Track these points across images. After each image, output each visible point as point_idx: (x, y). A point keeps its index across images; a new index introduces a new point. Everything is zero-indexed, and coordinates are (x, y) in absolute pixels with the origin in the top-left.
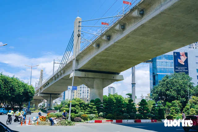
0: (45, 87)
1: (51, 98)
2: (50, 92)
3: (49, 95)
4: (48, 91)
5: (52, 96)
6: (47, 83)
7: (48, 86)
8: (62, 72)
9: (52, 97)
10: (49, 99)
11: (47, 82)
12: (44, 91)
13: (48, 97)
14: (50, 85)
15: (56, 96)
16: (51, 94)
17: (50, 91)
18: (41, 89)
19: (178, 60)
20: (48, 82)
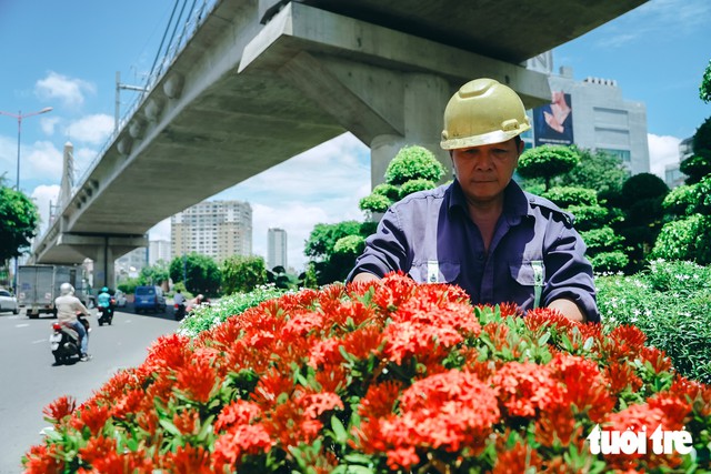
0: (83, 204)
1: (110, 252)
2: (106, 229)
3: (101, 241)
4: (97, 222)
5: (112, 242)
6: (90, 184)
7: (96, 195)
8: (168, 87)
9: (113, 247)
10: (100, 256)
11: (89, 179)
12: (78, 221)
13: (95, 247)
14: (103, 187)
15: (127, 242)
16: (106, 236)
17: (104, 223)
18: (66, 217)
19: (544, 118)
20: (95, 178)
